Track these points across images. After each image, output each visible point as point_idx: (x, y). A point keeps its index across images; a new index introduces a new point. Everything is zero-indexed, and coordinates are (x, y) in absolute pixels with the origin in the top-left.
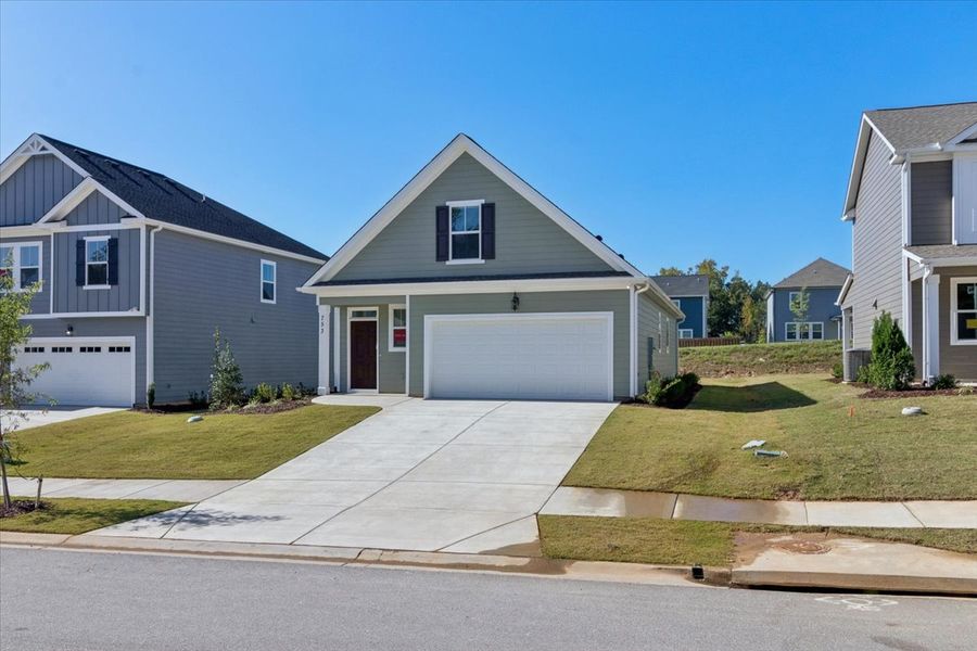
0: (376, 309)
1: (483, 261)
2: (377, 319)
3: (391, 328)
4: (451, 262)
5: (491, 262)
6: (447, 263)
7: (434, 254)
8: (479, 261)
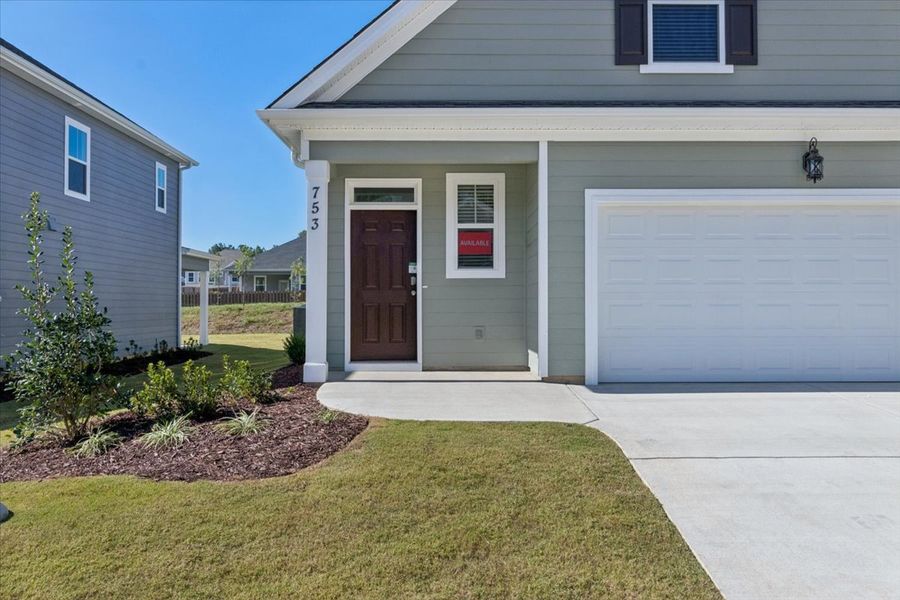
0: (415, 183)
1: (730, 69)
2: (417, 206)
3: (452, 227)
4: (652, 67)
5: (747, 71)
6: (644, 69)
7: (609, 48)
8: (721, 67)
